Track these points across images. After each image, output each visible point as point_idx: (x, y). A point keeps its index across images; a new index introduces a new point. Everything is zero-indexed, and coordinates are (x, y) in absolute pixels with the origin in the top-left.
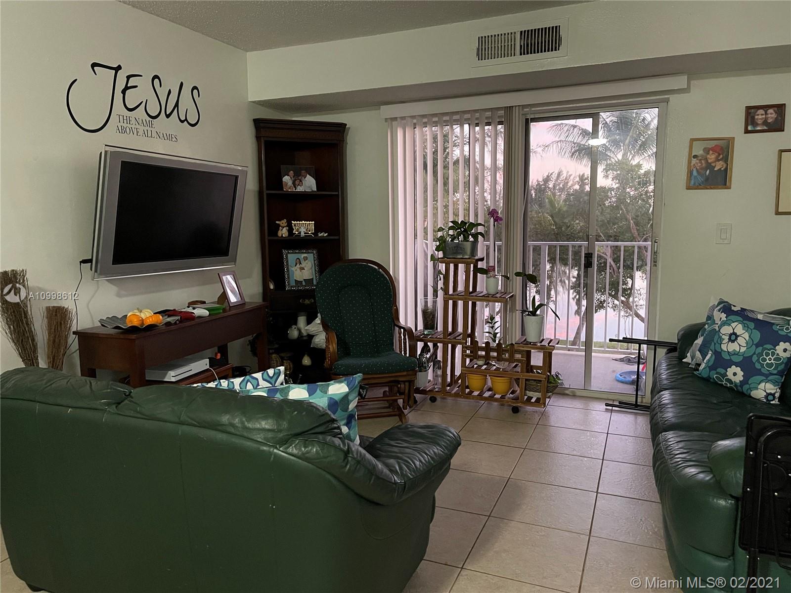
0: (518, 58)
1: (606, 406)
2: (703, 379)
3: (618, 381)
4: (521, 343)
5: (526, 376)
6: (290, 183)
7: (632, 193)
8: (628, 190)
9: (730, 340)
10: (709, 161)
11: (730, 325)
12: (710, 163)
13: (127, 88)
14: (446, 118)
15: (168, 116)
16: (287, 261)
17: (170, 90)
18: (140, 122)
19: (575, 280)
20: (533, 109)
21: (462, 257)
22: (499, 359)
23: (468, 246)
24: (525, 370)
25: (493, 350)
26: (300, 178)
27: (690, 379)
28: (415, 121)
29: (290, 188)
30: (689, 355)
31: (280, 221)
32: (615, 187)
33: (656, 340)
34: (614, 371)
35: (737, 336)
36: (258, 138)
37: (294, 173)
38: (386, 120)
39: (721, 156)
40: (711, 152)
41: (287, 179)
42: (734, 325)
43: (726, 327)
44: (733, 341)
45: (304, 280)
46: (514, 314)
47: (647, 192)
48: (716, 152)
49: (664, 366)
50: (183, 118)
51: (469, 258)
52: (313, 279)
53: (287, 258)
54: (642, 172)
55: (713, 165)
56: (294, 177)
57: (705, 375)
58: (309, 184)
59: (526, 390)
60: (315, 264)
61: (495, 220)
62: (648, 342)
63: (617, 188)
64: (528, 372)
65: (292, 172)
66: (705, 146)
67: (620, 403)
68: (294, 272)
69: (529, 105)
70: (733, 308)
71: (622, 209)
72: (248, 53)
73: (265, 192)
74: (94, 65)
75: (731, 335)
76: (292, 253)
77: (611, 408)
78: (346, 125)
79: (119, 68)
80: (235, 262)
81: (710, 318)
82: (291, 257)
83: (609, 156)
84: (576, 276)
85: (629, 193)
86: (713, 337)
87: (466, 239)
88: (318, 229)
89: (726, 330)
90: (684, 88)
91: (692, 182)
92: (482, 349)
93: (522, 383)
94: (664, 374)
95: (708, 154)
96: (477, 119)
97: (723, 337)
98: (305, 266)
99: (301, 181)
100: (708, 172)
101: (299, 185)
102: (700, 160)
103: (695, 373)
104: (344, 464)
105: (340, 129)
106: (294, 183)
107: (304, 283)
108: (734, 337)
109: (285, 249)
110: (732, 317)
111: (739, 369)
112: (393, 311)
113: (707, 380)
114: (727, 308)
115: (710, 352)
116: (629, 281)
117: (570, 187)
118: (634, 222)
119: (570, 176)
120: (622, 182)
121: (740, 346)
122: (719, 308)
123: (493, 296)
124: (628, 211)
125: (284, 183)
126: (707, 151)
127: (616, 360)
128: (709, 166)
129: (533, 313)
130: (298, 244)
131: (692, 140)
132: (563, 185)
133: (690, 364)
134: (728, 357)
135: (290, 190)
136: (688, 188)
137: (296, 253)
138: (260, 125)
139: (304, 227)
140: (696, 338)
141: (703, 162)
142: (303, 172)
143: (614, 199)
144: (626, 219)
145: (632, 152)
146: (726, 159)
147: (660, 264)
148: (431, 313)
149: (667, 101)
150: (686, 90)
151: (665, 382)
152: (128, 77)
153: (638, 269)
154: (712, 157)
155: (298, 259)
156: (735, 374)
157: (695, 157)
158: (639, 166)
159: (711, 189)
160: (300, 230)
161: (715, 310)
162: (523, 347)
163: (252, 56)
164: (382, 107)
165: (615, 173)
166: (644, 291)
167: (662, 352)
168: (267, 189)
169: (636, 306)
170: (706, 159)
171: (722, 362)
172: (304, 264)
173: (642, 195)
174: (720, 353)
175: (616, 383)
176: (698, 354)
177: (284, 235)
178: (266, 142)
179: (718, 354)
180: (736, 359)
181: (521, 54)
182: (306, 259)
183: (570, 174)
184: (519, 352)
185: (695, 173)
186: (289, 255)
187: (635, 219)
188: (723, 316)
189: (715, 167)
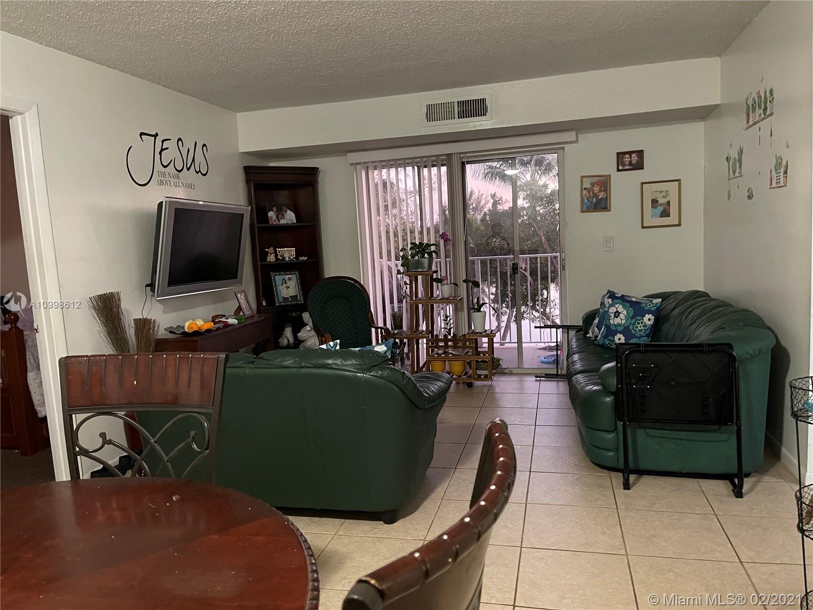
0: (457, 120)
1: (536, 377)
2: (600, 346)
3: (543, 362)
4: (471, 333)
5: (476, 358)
6: (274, 217)
7: (541, 211)
8: (538, 208)
9: (615, 316)
10: (595, 192)
11: (614, 306)
12: (596, 194)
13: (162, 150)
14: (402, 162)
15: (188, 169)
16: (275, 282)
17: (189, 149)
18: (171, 176)
19: (494, 296)
20: (467, 155)
21: (421, 270)
22: (455, 347)
23: (425, 261)
24: (475, 354)
25: (450, 340)
26: (282, 213)
27: (592, 346)
28: (375, 164)
29: (274, 222)
30: (590, 331)
31: (268, 248)
32: (526, 207)
33: (568, 324)
34: (539, 357)
35: (619, 313)
36: (248, 181)
37: (277, 209)
38: (351, 164)
39: (603, 188)
40: (596, 185)
41: (271, 214)
42: (617, 306)
43: (612, 308)
44: (617, 317)
45: (290, 296)
46: (463, 313)
47: (555, 209)
48: (599, 185)
49: (574, 340)
50: (198, 170)
51: (428, 271)
52: (297, 295)
53: (275, 279)
54: (549, 191)
55: (598, 194)
56: (277, 212)
57: (601, 343)
58: (290, 217)
59: (476, 369)
60: (298, 283)
61: (445, 241)
62: (562, 327)
63: (527, 207)
64: (476, 355)
65: (275, 208)
66: (592, 181)
67: (546, 374)
68: (281, 290)
69: (465, 152)
70: (617, 295)
71: (533, 226)
72: (238, 114)
73: (256, 226)
74: (142, 134)
75: (615, 313)
76: (278, 275)
77: (539, 379)
78: (318, 168)
79: (157, 134)
80: (241, 283)
81: (602, 304)
82: (278, 278)
83: (519, 177)
84: (494, 292)
85: (539, 211)
86: (605, 316)
87: (423, 257)
88: (298, 254)
89: (612, 310)
90: (573, 140)
91: (585, 207)
92: (441, 340)
93: (474, 364)
94: (574, 344)
95: (594, 186)
96: (425, 162)
97: (611, 315)
98: (290, 285)
99: (283, 215)
100: (595, 199)
101: (281, 219)
102: (589, 192)
103: (595, 342)
104: (402, 380)
105: (314, 171)
106: (277, 217)
107: (290, 299)
108: (617, 314)
109: (272, 272)
110: (616, 301)
111: (622, 335)
112: (369, 316)
113: (603, 346)
114: (612, 295)
115: (604, 327)
116: (545, 292)
117: (483, 206)
118: (545, 238)
119: (482, 195)
120: (532, 202)
121: (621, 320)
122: (608, 295)
123: (447, 299)
124: (539, 229)
125: (269, 217)
126: (593, 184)
127: (540, 349)
128: (595, 195)
129: (479, 310)
130: (283, 267)
131: (583, 177)
132: (476, 205)
133: (591, 337)
134: (614, 328)
135: (274, 223)
136: (582, 212)
137: (281, 275)
138: (249, 171)
139: (288, 253)
140: (595, 319)
141: (591, 192)
142: (284, 207)
143: (526, 218)
144: (538, 235)
145: (539, 172)
146: (605, 190)
147: (567, 268)
148: (399, 316)
149: (563, 148)
150: (576, 141)
151: (575, 349)
152: (163, 141)
153: (552, 281)
154: (596, 189)
155: (284, 279)
156: (619, 339)
157: (585, 189)
158: (545, 186)
159: (598, 211)
160: (285, 255)
161: (605, 298)
162: (473, 336)
163: (239, 115)
164: (348, 154)
165: (525, 193)
166: (558, 301)
167: (572, 333)
168: (258, 223)
169: (553, 316)
170: (593, 191)
171: (611, 332)
172: (289, 283)
173: (550, 213)
174: (610, 326)
175: (541, 364)
176: (596, 329)
177: (271, 260)
178: (255, 185)
179: (608, 327)
180: (620, 329)
181: (459, 118)
182: (290, 279)
183: (481, 193)
184: (469, 340)
185: (586, 201)
186: (276, 276)
187: (547, 235)
188: (610, 300)
189: (598, 196)
